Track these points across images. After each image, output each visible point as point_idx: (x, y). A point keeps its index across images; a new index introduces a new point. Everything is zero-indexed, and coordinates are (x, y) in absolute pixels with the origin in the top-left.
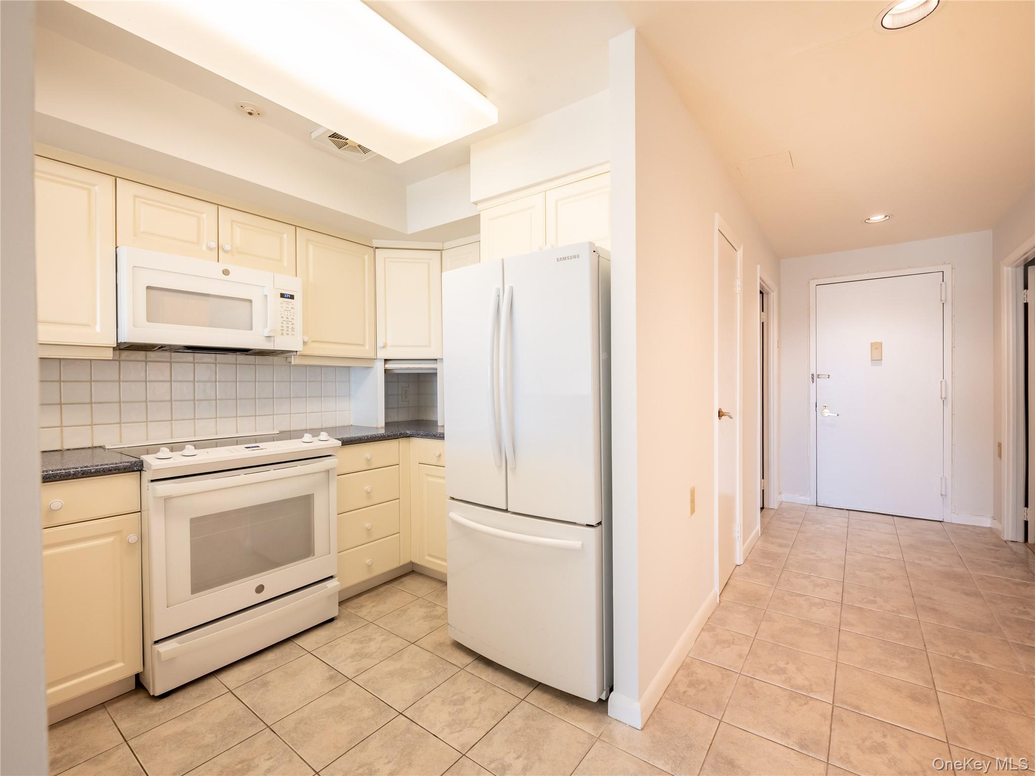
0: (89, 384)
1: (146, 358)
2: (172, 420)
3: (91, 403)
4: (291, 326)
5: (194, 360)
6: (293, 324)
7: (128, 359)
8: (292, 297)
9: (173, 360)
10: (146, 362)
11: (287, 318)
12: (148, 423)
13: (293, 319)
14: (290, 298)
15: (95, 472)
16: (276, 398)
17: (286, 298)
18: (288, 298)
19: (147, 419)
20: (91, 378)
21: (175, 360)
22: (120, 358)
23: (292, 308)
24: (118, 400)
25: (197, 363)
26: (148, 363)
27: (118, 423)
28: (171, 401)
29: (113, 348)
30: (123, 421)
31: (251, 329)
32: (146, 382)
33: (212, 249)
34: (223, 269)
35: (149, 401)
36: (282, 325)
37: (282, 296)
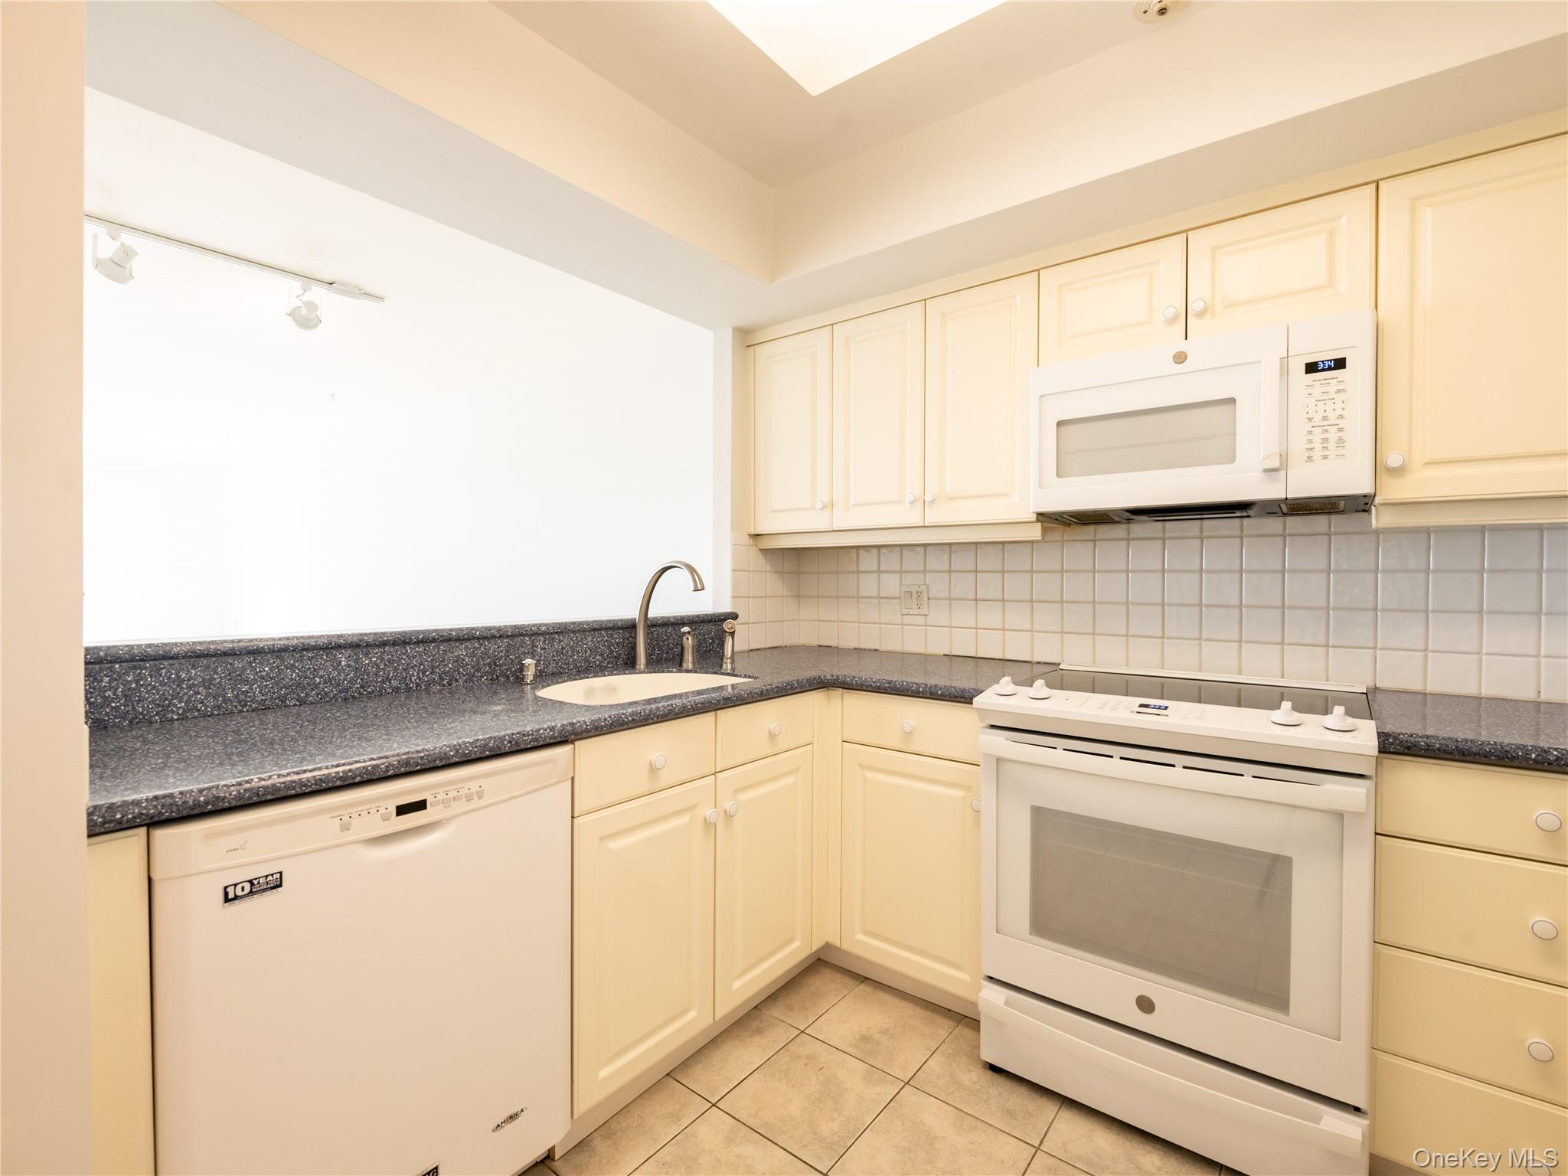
0: (1060, 574)
2: (1163, 637)
3: (1062, 602)
4: (1333, 435)
6: (1340, 430)
8: (1340, 364)
9: (1167, 535)
10: (1128, 540)
11: (1325, 418)
12: (1130, 638)
13: (1341, 417)
14: (1335, 368)
16: (1383, 610)
17: (1323, 370)
18: (1330, 369)
19: (1128, 631)
20: (1063, 567)
21: (1171, 535)
23: (1338, 391)
24: (1092, 600)
25: (1208, 537)
26: (1131, 542)
27: (1091, 634)
28: (1163, 604)
29: (1040, 524)
30: (1097, 631)
31: (1233, 460)
32: (1127, 572)
33: (1171, 321)
34: (1174, 353)
35: (1133, 604)
36: (1310, 437)
37: (1311, 368)
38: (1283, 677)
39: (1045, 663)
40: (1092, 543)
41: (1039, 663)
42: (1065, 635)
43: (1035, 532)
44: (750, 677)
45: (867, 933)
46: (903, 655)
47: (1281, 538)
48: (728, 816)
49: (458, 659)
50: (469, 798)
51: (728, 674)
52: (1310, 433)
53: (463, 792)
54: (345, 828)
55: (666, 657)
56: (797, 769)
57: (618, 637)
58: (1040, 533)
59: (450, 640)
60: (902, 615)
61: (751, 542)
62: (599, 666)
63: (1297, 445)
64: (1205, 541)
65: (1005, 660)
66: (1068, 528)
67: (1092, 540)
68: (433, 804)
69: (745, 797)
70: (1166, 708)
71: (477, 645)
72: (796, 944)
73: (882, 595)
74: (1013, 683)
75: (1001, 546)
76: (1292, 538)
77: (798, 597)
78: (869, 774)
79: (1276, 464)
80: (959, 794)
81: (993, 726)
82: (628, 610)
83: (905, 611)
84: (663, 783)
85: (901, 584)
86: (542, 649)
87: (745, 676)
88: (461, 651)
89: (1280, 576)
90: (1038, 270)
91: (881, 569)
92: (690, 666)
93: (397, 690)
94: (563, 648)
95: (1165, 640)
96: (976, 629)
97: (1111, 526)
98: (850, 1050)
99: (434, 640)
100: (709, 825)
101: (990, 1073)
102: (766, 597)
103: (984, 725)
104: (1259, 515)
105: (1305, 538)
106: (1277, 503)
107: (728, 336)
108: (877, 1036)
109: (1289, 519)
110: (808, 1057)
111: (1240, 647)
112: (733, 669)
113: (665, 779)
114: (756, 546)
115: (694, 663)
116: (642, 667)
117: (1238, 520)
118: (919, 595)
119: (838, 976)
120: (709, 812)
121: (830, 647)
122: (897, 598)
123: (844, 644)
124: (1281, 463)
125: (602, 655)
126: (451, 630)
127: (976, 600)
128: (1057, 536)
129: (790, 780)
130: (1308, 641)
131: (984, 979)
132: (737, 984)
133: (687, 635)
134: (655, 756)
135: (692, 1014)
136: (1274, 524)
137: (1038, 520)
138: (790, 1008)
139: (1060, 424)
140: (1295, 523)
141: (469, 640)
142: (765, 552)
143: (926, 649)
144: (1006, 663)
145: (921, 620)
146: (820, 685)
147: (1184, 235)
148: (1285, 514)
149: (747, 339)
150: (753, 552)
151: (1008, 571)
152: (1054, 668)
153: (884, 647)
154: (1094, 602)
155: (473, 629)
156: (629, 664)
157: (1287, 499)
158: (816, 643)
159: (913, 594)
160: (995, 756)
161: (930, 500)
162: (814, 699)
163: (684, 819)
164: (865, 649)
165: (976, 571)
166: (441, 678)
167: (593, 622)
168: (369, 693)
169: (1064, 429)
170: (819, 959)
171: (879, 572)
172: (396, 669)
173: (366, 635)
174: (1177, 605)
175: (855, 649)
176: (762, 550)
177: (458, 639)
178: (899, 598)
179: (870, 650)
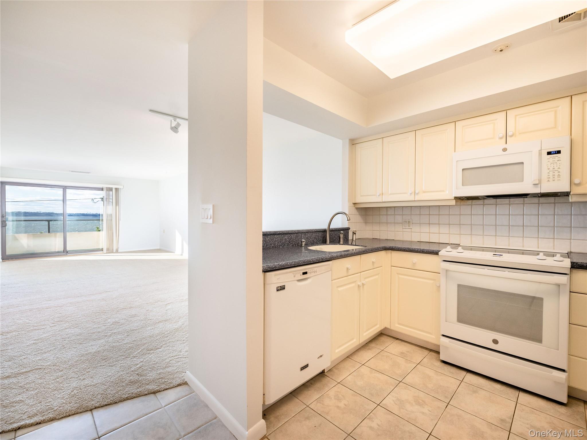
0: (459, 216)
1: (484, 203)
3: (460, 224)
4: (556, 174)
5: (510, 202)
6: (559, 172)
7: (475, 204)
8: (559, 152)
11: (554, 169)
12: (484, 236)
13: (559, 168)
14: (557, 153)
15: (426, 252)
16: (573, 227)
17: (553, 154)
18: (555, 154)
21: (499, 203)
22: (472, 203)
23: (558, 160)
24: (471, 224)
25: (512, 204)
28: (496, 225)
29: (455, 200)
30: (472, 234)
31: (523, 181)
32: (483, 215)
33: (501, 138)
34: (503, 148)
35: (485, 225)
36: (549, 174)
37: (549, 153)
38: (538, 248)
39: (454, 244)
40: (470, 206)
41: (451, 244)
42: (461, 235)
43: (453, 203)
44: (363, 246)
45: (399, 324)
46: (403, 241)
47: (538, 204)
48: (363, 284)
49: (285, 239)
50: (314, 272)
51: (354, 245)
52: (549, 173)
53: (313, 270)
54: (294, 276)
55: (335, 241)
56: (379, 274)
57: (320, 234)
58: (455, 203)
59: (284, 234)
60: (403, 229)
61: (353, 205)
62: (316, 242)
63: (544, 176)
64: (511, 205)
65: (440, 243)
66: (462, 201)
67: (471, 205)
68: (309, 273)
69: (367, 280)
70: (502, 255)
71: (289, 235)
72: (378, 326)
73: (396, 222)
74: (451, 248)
75: (438, 207)
76: (541, 204)
77: (366, 223)
78: (400, 276)
79: (537, 182)
80: (432, 282)
81: (444, 261)
82: (324, 226)
83: (404, 227)
84: (350, 274)
85: (402, 219)
86: (303, 237)
87: (361, 246)
88: (286, 237)
89: (537, 216)
90: (455, 122)
91: (395, 214)
92: (342, 243)
93: (273, 247)
94: (308, 237)
95: (497, 237)
96: (429, 233)
97: (479, 200)
98: (398, 355)
99: (281, 234)
100: (359, 286)
101: (443, 364)
102: (357, 223)
103: (441, 260)
104: (531, 197)
105: (546, 204)
106: (538, 194)
107: (348, 141)
108: (406, 353)
109: (540, 198)
110: (386, 356)
111: (523, 239)
112: (355, 244)
113: (351, 272)
114: (355, 207)
115: (343, 242)
116: (328, 243)
117: (523, 198)
118: (409, 222)
119: (389, 338)
120: (359, 283)
121: (377, 239)
122: (401, 223)
123: (381, 238)
124: (539, 182)
125: (317, 239)
126: (284, 231)
127: (429, 224)
128: (458, 203)
129: (377, 277)
130: (547, 237)
131: (441, 336)
132: (365, 334)
133: (341, 234)
134: (349, 266)
135: (355, 340)
136: (536, 200)
137: (455, 199)
138: (377, 344)
139: (463, 170)
140: (542, 200)
141: (288, 234)
142: (357, 208)
143: (411, 240)
144: (440, 244)
145: (410, 230)
146: (385, 249)
147: (506, 111)
148: (539, 197)
149: (353, 143)
150: (354, 208)
151: (440, 215)
152: (459, 245)
153: (396, 239)
154: (471, 225)
155: (289, 231)
156: (324, 242)
157: (541, 193)
158: (372, 238)
159: (407, 222)
160: (445, 269)
161: (417, 192)
162: (383, 253)
163: (353, 285)
164: (389, 240)
165: (429, 215)
166: (282, 244)
167: (315, 229)
168: (268, 248)
169: (465, 171)
170: (381, 333)
171: (395, 215)
172: (273, 241)
173: (268, 232)
174: (500, 225)
175: (386, 239)
176: (356, 208)
177: (286, 234)
178: (402, 223)
179: (391, 240)
